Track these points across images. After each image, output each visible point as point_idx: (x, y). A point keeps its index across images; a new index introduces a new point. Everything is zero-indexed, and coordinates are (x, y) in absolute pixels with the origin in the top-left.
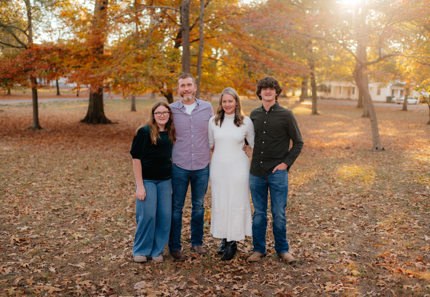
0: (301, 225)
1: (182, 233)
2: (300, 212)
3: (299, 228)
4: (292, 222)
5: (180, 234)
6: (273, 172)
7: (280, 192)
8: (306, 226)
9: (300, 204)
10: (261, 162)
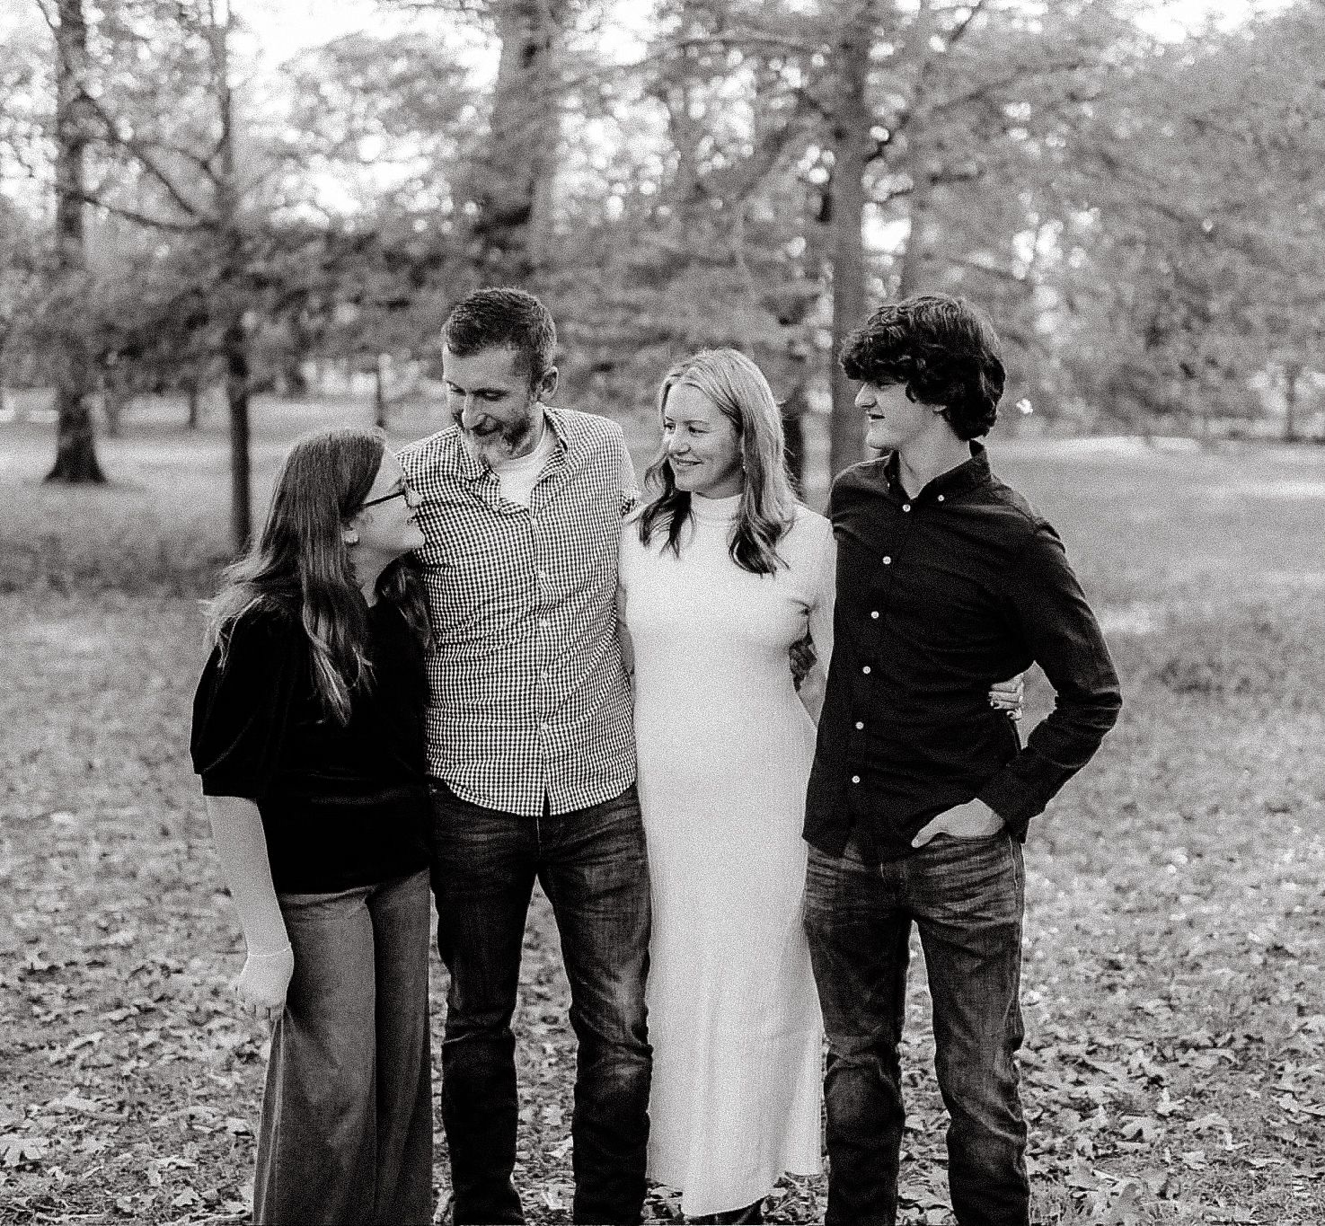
0: (1278, 1159)
1: (519, 1154)
2: (1290, 1068)
3: (1261, 1183)
4: (1228, 1137)
5: (512, 1159)
6: (916, 843)
7: (979, 963)
8: (1305, 1170)
9: (1301, 1011)
10: (856, 780)
